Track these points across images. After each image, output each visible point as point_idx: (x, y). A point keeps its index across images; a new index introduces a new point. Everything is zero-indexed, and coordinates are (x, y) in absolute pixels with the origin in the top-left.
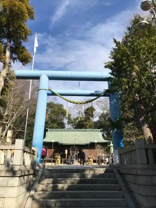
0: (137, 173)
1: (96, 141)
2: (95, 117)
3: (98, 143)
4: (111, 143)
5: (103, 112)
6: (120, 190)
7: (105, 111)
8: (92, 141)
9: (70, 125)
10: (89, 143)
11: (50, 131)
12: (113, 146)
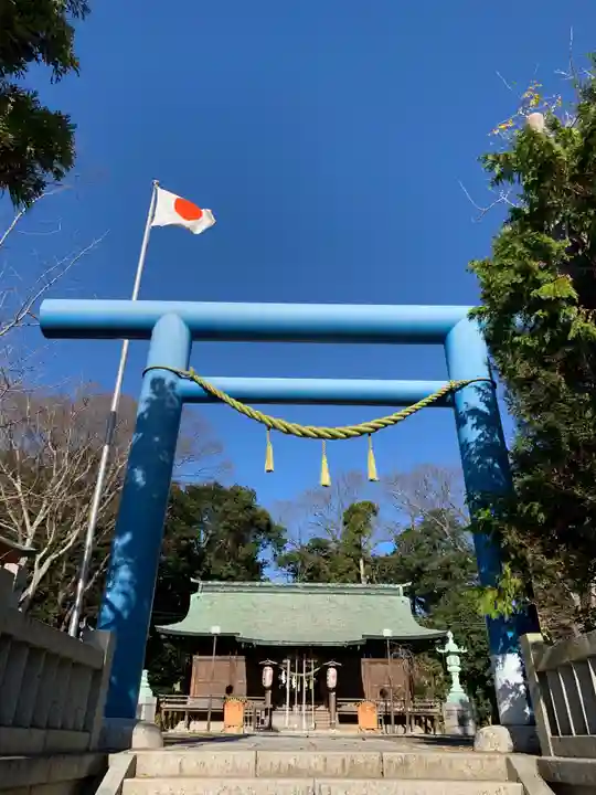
1: (387, 633)
4: (451, 641)
8: (373, 632)
10: (360, 638)
11: (206, 589)
12: (459, 654)
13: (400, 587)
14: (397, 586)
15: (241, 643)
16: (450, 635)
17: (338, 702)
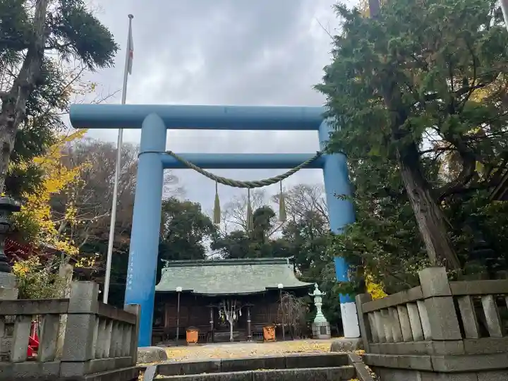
0: (432, 366)
1: (280, 286)
2: (275, 231)
3: (286, 290)
4: (317, 289)
5: (292, 219)
7: (298, 218)
8: (272, 286)
9: (216, 251)
10: (265, 289)
11: (172, 265)
12: (321, 296)
13: (288, 259)
14: (286, 258)
16: (316, 285)
17: (252, 325)
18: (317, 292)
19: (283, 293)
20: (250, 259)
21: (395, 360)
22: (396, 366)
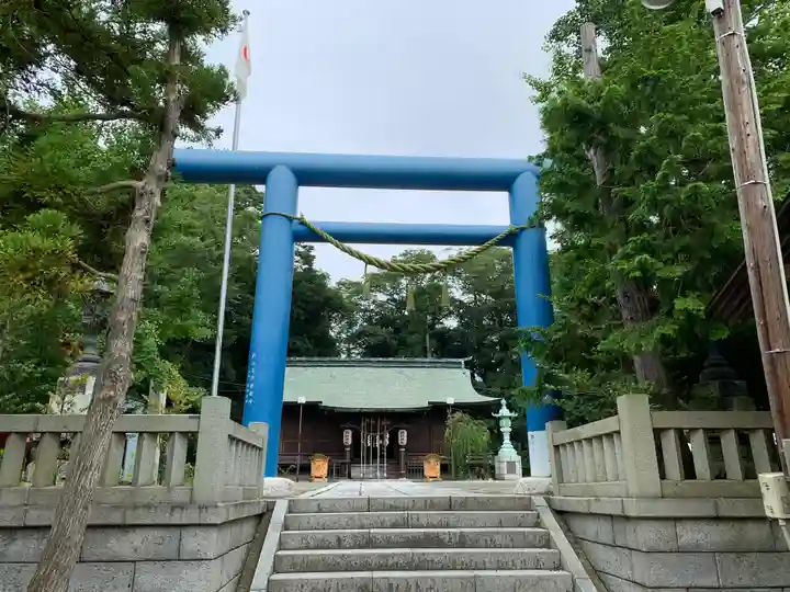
0: (623, 510)
1: (450, 401)
3: (457, 407)
4: (505, 407)
6: (559, 567)
8: (437, 399)
10: (426, 405)
12: (510, 418)
13: (462, 361)
14: (460, 360)
15: (323, 410)
16: (504, 402)
17: (406, 456)
18: (504, 411)
19: (454, 412)
20: (406, 360)
21: (585, 504)
22: (586, 511)
